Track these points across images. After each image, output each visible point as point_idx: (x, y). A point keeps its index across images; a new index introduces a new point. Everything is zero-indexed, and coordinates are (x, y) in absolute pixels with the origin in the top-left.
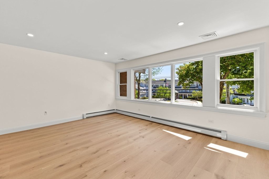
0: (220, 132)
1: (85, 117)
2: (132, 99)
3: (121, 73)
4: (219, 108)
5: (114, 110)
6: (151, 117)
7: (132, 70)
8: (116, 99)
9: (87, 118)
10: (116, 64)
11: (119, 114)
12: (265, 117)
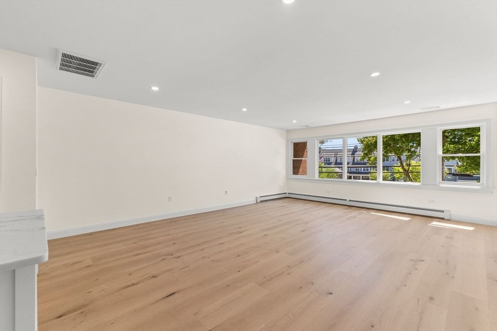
0: (443, 212)
1: (259, 201)
2: (316, 179)
3: (294, 143)
4: (442, 185)
5: (286, 193)
6: (348, 200)
7: (316, 140)
8: (287, 178)
9: (261, 202)
10: (288, 131)
11: (293, 200)
12: (492, 193)
